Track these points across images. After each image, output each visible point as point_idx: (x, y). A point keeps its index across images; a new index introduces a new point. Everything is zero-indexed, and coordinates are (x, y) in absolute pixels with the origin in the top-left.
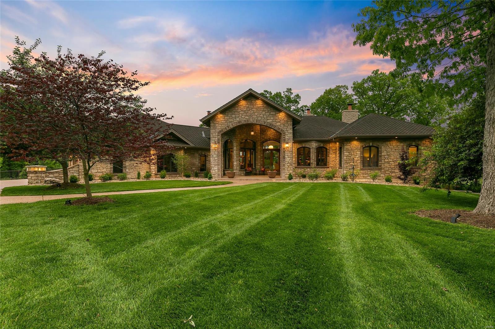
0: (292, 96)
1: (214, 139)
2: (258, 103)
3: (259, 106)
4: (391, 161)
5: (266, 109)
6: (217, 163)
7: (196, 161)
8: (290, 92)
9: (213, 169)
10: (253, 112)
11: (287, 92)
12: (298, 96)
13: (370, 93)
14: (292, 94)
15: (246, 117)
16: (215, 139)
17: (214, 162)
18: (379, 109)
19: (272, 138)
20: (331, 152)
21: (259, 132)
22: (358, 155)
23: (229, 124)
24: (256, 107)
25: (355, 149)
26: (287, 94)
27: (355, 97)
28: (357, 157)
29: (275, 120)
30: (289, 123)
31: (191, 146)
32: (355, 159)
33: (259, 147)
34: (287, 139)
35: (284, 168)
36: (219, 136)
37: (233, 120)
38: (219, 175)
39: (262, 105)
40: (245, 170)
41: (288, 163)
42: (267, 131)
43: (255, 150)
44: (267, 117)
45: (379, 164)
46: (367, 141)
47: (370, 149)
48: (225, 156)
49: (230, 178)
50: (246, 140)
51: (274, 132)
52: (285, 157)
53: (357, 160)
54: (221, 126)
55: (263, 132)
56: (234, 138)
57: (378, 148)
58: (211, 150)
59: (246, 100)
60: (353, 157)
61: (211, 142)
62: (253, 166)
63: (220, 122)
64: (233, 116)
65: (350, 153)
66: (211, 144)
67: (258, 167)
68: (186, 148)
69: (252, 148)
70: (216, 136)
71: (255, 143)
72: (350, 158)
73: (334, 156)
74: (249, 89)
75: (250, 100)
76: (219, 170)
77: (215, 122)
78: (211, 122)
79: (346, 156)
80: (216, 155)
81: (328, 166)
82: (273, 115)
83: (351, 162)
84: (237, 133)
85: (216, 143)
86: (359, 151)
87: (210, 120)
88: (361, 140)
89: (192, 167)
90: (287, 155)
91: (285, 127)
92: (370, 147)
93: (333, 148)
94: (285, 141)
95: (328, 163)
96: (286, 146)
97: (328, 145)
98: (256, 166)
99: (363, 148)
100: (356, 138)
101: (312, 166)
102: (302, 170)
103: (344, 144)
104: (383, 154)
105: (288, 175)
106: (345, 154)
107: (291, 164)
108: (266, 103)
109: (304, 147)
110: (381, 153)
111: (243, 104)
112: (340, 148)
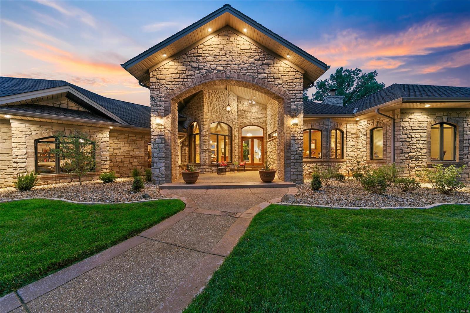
1: (157, 108)
3: (243, 47)
5: (255, 54)
6: (163, 155)
9: (155, 165)
10: (231, 58)
15: (218, 68)
16: (159, 108)
19: (253, 122)
20: (350, 138)
21: (237, 114)
22: (422, 139)
23: (185, 80)
24: (238, 49)
25: (418, 128)
28: (421, 142)
29: (272, 75)
30: (298, 80)
31: (120, 125)
32: (418, 146)
33: (237, 134)
34: (294, 109)
35: (289, 164)
36: (167, 104)
37: (193, 73)
38: (168, 178)
39: (249, 47)
40: (218, 165)
41: (296, 154)
42: (246, 113)
43: (231, 137)
44: (258, 69)
45: (460, 155)
46: (438, 114)
47: (442, 128)
48: (190, 145)
49: (187, 183)
50: (219, 122)
51: (256, 114)
52: (290, 144)
53: (421, 149)
54: (170, 83)
55: (241, 114)
56: (201, 117)
57: (455, 127)
58: (152, 130)
59: (219, 35)
60: (414, 143)
61: (152, 115)
62: (228, 160)
63: (169, 76)
64: (194, 65)
65: (409, 136)
66: (151, 118)
67: (235, 161)
68: (111, 128)
69: (227, 134)
70: (161, 103)
71: (231, 128)
72: (408, 144)
73: (354, 143)
74: (225, 6)
75: (225, 35)
76: (168, 168)
77: (159, 76)
78: (151, 75)
79: (402, 142)
80: (161, 139)
81: (344, 160)
82: (268, 64)
83: (411, 152)
84: (205, 110)
85: (160, 115)
86: (425, 131)
87: (148, 70)
88: (430, 111)
89: (131, 161)
90: (295, 140)
91: (291, 89)
92: (442, 124)
93: (352, 132)
94: (290, 114)
95: (345, 155)
96: (294, 123)
97: (345, 126)
98: (233, 159)
99: (432, 126)
100: (427, 106)
101: (326, 158)
102: (308, 165)
103: (394, 119)
104: (466, 137)
105: (296, 177)
106: (400, 137)
107: (301, 156)
108: (256, 41)
109: (310, 130)
110: (462, 135)
111: (212, 42)
112: (372, 130)
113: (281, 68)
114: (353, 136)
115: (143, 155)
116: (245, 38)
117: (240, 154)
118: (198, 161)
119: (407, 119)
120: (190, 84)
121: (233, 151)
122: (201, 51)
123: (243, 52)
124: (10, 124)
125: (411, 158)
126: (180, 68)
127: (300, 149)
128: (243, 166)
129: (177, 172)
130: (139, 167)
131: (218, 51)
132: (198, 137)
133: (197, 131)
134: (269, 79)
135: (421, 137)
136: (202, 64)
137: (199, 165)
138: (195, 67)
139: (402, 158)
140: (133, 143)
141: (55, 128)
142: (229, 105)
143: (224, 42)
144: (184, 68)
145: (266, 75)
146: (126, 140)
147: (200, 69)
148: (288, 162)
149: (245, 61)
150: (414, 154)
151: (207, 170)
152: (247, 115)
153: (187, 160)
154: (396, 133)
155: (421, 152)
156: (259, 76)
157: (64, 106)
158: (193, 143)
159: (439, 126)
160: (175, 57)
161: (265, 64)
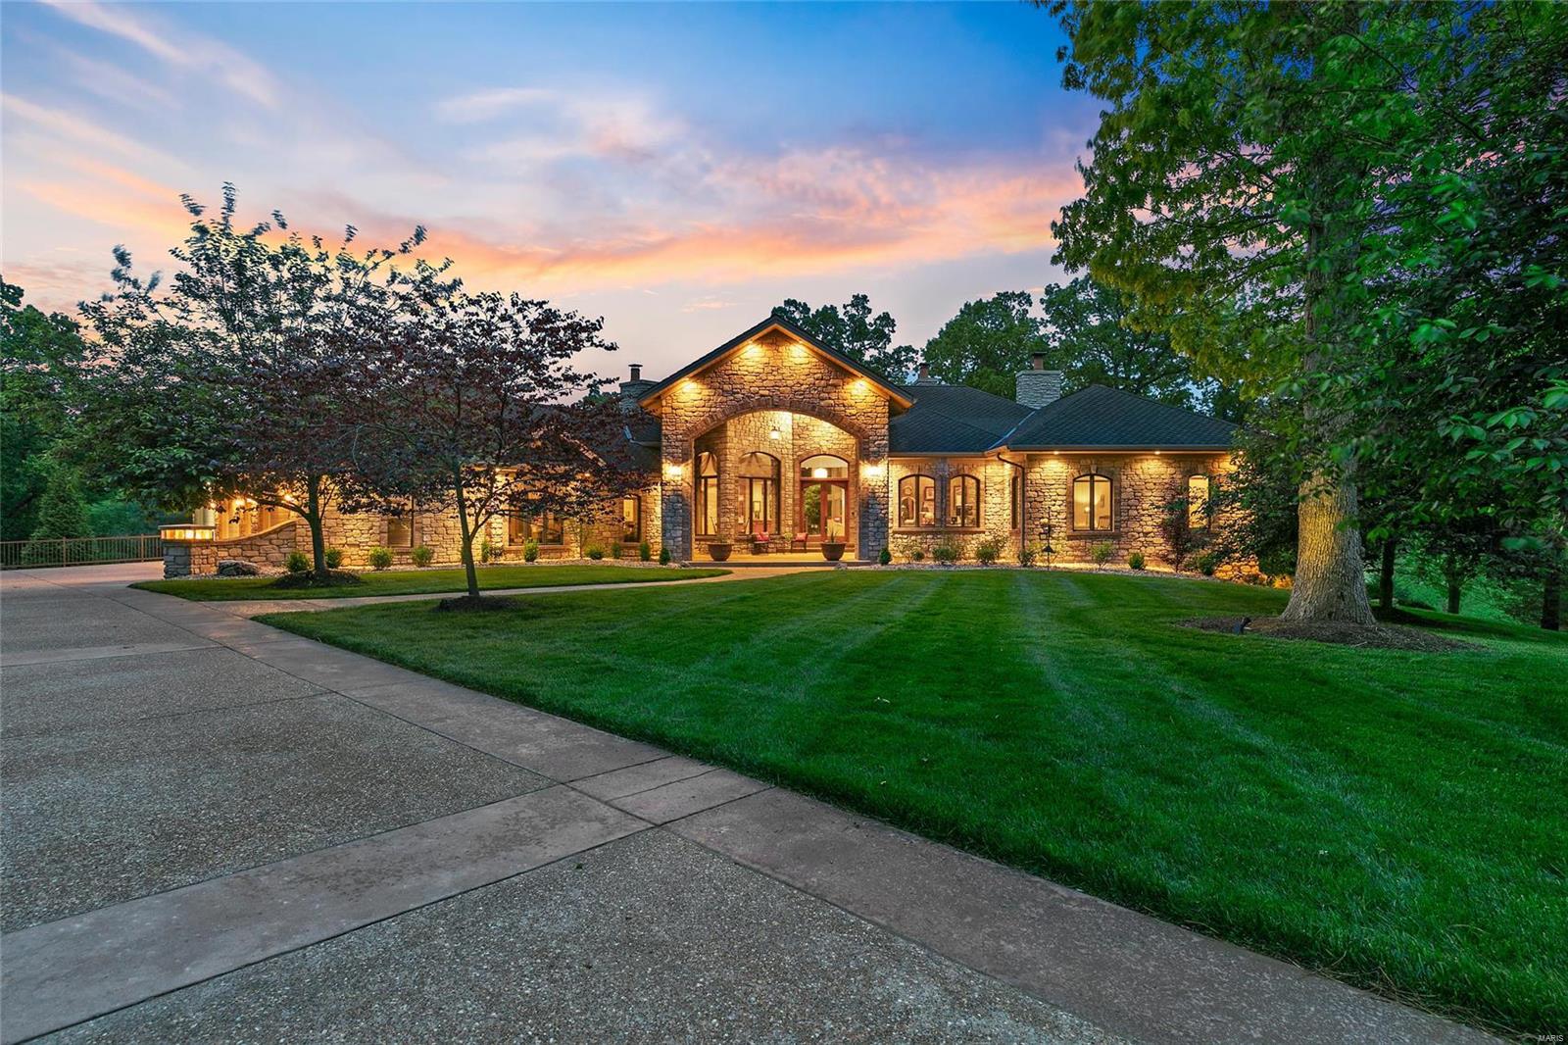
0: (869, 319)
1: (671, 451)
2: (795, 354)
3: (798, 361)
4: (1143, 515)
5: (816, 371)
6: (679, 520)
8: (864, 308)
10: (780, 377)
11: (853, 305)
12: (886, 320)
13: (1094, 320)
14: (870, 311)
16: (675, 450)
17: (674, 514)
18: (1117, 366)
19: (825, 449)
20: (991, 491)
22: (1060, 498)
23: (712, 409)
24: (790, 364)
25: (1054, 482)
26: (854, 312)
27: (1052, 329)
28: (1058, 503)
29: (841, 401)
30: (879, 409)
32: (1053, 508)
33: (790, 475)
34: (874, 452)
35: (866, 534)
36: (686, 444)
37: (725, 399)
38: (687, 553)
39: (807, 360)
40: (753, 539)
41: (877, 520)
42: (811, 428)
43: (777, 480)
44: (820, 392)
45: (1116, 522)
46: (1083, 462)
47: (1092, 482)
49: (716, 560)
50: (755, 454)
52: (868, 504)
53: (1059, 513)
54: (691, 414)
55: (799, 431)
56: (721, 446)
57: (1111, 481)
58: (665, 482)
59: (765, 346)
60: (1047, 504)
61: (664, 460)
62: (772, 528)
63: (689, 404)
64: (726, 387)
65: (1041, 494)
66: (664, 465)
67: (787, 532)
69: (770, 475)
70: (677, 444)
71: (779, 462)
72: (1039, 505)
73: (998, 500)
75: (773, 344)
76: (687, 538)
77: (675, 405)
78: (664, 403)
79: (1031, 502)
80: (678, 495)
81: (982, 528)
82: (835, 386)
84: (729, 433)
85: (676, 462)
86: (1065, 486)
87: (660, 397)
88: (1069, 459)
90: (875, 498)
91: (870, 422)
92: (1092, 476)
93: (995, 480)
94: (868, 459)
95: (982, 521)
96: (872, 473)
97: (982, 469)
98: (782, 528)
99: (1074, 480)
100: (1056, 453)
101: (941, 527)
102: (913, 538)
103: (1023, 469)
104: (1124, 496)
105: (876, 554)
106: (1027, 494)
107: (884, 522)
108: (816, 353)
109: (917, 476)
110: (1120, 493)
111: (753, 355)
112: (1015, 480)
113: (854, 392)
114: (997, 487)
116: (801, 347)
117: (797, 517)
119: (1036, 470)
120: (720, 416)
121: (783, 511)
122: (736, 367)
123: (798, 367)
126: (706, 392)
127: (883, 512)
128: (803, 542)
130: (612, 541)
131: (761, 366)
133: (709, 472)
134: (837, 408)
135: (1058, 495)
136: (738, 386)
138: (727, 391)
139: (1030, 526)
143: (770, 354)
144: (712, 393)
145: (832, 401)
147: (734, 393)
148: (866, 530)
149: (801, 382)
150: (1048, 519)
152: (813, 434)
154: (1027, 488)
155: (1059, 516)
156: (822, 403)
159: (1088, 478)
160: (700, 377)
161: (832, 385)
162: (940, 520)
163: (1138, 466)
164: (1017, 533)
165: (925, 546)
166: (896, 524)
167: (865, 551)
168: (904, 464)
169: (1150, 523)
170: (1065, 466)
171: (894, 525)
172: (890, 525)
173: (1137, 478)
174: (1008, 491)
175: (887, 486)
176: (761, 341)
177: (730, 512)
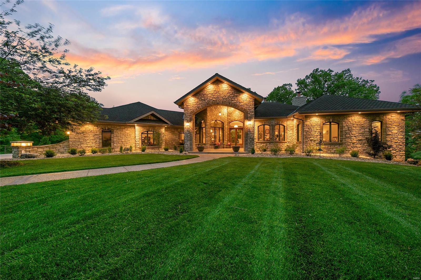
1: (187, 118)
2: (224, 87)
3: (225, 89)
4: (352, 136)
5: (230, 92)
6: (189, 139)
7: (176, 137)
9: (186, 143)
10: (219, 94)
15: (213, 99)
17: (187, 137)
19: (236, 119)
21: (227, 114)
22: (317, 130)
23: (199, 105)
24: (222, 90)
25: (315, 125)
28: (317, 132)
29: (239, 101)
30: (251, 103)
31: (170, 125)
32: (315, 134)
33: (227, 127)
34: (250, 117)
35: (247, 143)
36: (191, 116)
37: (202, 102)
38: (191, 149)
39: (227, 89)
40: (215, 144)
41: (250, 139)
42: (232, 114)
43: (223, 129)
44: (231, 98)
45: (340, 139)
46: (327, 118)
47: (330, 125)
48: (200, 133)
49: (199, 151)
50: (216, 120)
51: (238, 114)
52: (247, 133)
53: (317, 136)
54: (192, 107)
55: (229, 115)
56: (206, 118)
57: (338, 124)
58: (184, 128)
59: (213, 84)
60: (313, 133)
61: (184, 121)
62: (221, 141)
63: (192, 104)
64: (203, 98)
65: (310, 129)
66: (184, 123)
67: (225, 142)
68: (166, 127)
69: (221, 127)
70: (188, 116)
71: (223, 123)
72: (309, 133)
74: (216, 74)
75: (217, 84)
76: (191, 144)
77: (188, 104)
78: (184, 104)
79: (306, 132)
80: (188, 132)
81: (286, 141)
82: (237, 96)
83: (311, 138)
84: (208, 115)
85: (188, 122)
86: (320, 126)
87: (183, 102)
88: (322, 117)
89: (172, 142)
90: (250, 132)
91: (248, 107)
92: (330, 123)
93: (291, 126)
94: (247, 119)
95: (286, 139)
96: (249, 124)
97: (286, 122)
98: (224, 141)
99: (323, 124)
100: (317, 114)
101: (272, 141)
102: (263, 144)
103: (303, 121)
104: (344, 129)
105: (250, 150)
106: (305, 129)
107: (253, 139)
108: (230, 86)
109: (264, 125)
110: (342, 128)
111: (210, 88)
112: (298, 125)
113: (243, 98)
114: (291, 128)
115: (177, 139)
116: (226, 84)
117: (229, 138)
118: (204, 142)
119: (308, 121)
120: (201, 107)
121: (224, 137)
122: (205, 92)
123: (225, 91)
124: (135, 127)
125: (311, 140)
126: (196, 100)
127: (252, 136)
129: (194, 147)
130: (176, 145)
131: (213, 91)
132: (204, 129)
133: (204, 126)
134: (237, 103)
135: (317, 129)
136: (206, 98)
137: (205, 144)
138: (203, 100)
139: (306, 141)
140: (173, 133)
141: (147, 128)
142: (220, 113)
143: (216, 87)
144: (198, 100)
145: (235, 101)
146: (170, 131)
147: (205, 100)
148: (247, 142)
149: (226, 95)
150: (312, 138)
151: (209, 147)
153: (198, 142)
154: (304, 128)
155: (317, 137)
156: (232, 102)
157: (150, 118)
158: (201, 132)
159: (329, 123)
160: (194, 96)
161: (235, 96)
162: (272, 139)
163: (350, 118)
164: (300, 143)
165: (267, 147)
166: (257, 140)
167: (246, 148)
168: (260, 121)
169: (355, 139)
170: (320, 119)
171: (256, 140)
172: (255, 140)
173: (349, 123)
174: (295, 129)
175: (254, 128)
176: (213, 83)
177: (208, 137)
